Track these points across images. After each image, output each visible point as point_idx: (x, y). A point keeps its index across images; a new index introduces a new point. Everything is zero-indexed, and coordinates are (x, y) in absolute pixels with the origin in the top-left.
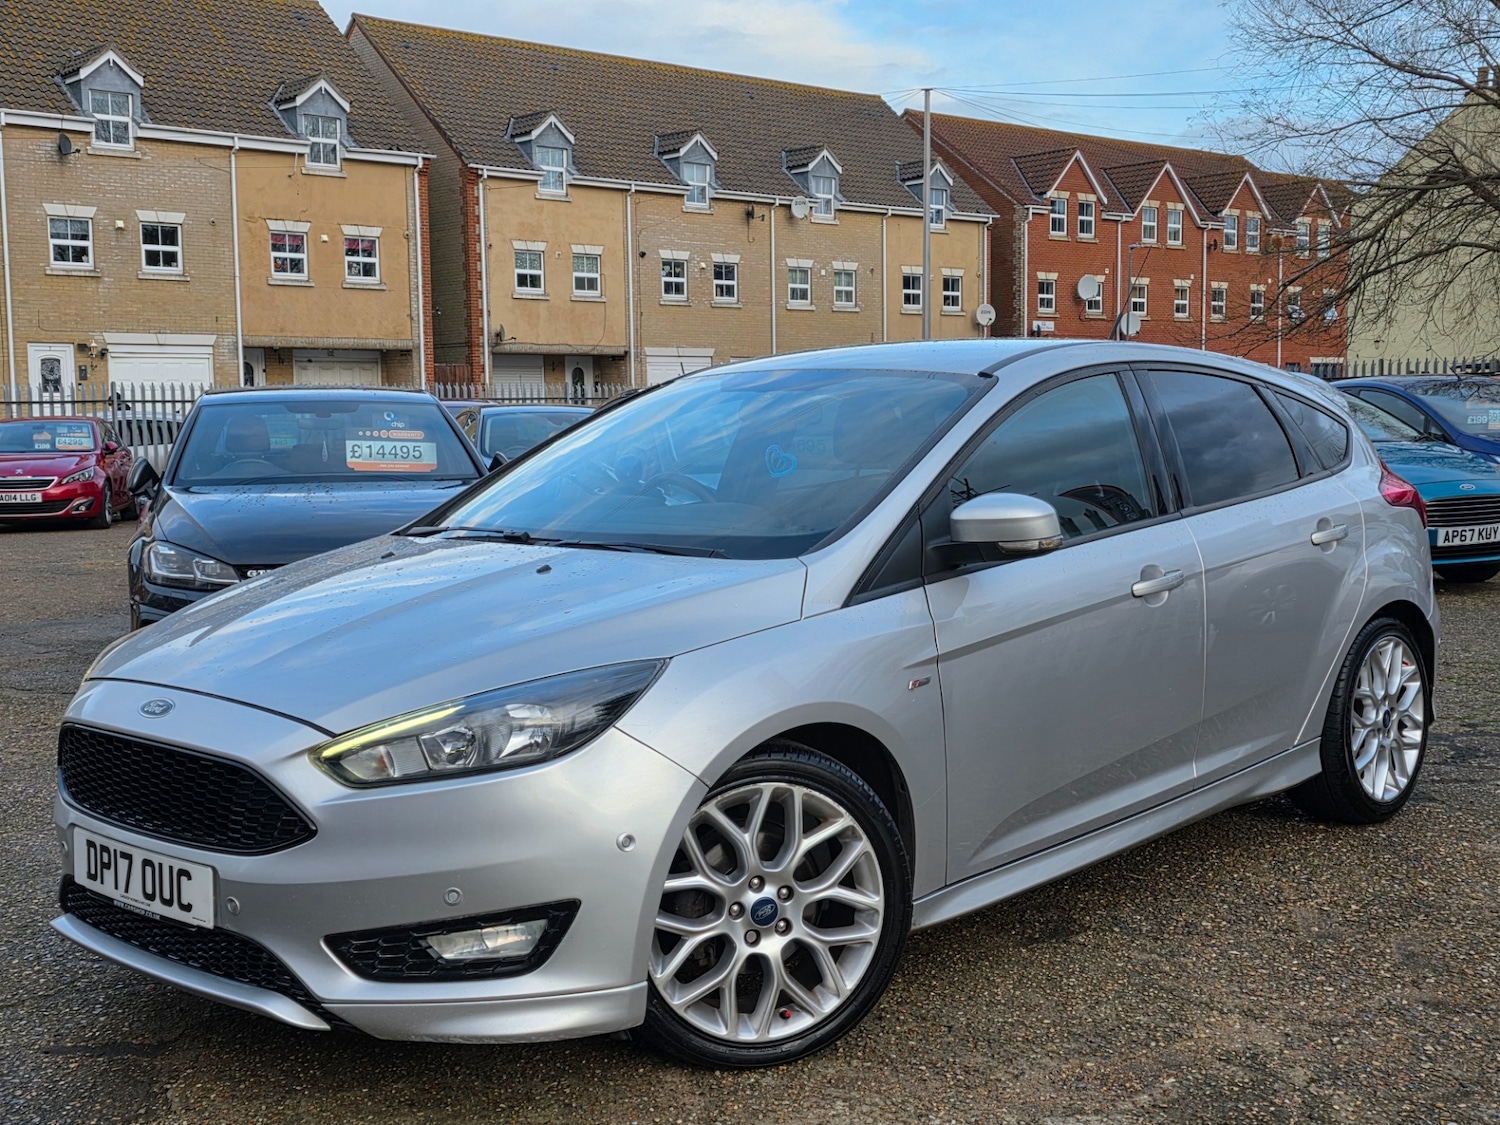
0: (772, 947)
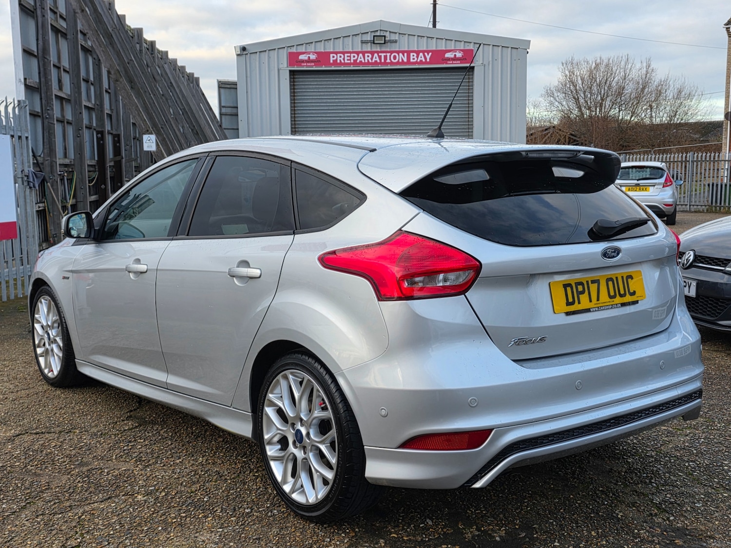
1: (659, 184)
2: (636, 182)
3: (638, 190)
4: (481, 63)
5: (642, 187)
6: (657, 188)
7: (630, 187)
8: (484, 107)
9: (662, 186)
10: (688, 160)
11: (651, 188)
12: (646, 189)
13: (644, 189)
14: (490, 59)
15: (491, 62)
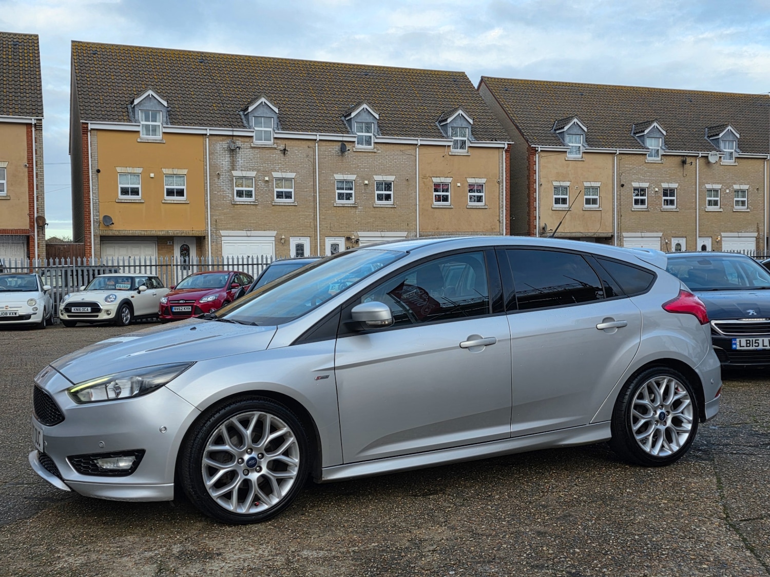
0: (254, 476)
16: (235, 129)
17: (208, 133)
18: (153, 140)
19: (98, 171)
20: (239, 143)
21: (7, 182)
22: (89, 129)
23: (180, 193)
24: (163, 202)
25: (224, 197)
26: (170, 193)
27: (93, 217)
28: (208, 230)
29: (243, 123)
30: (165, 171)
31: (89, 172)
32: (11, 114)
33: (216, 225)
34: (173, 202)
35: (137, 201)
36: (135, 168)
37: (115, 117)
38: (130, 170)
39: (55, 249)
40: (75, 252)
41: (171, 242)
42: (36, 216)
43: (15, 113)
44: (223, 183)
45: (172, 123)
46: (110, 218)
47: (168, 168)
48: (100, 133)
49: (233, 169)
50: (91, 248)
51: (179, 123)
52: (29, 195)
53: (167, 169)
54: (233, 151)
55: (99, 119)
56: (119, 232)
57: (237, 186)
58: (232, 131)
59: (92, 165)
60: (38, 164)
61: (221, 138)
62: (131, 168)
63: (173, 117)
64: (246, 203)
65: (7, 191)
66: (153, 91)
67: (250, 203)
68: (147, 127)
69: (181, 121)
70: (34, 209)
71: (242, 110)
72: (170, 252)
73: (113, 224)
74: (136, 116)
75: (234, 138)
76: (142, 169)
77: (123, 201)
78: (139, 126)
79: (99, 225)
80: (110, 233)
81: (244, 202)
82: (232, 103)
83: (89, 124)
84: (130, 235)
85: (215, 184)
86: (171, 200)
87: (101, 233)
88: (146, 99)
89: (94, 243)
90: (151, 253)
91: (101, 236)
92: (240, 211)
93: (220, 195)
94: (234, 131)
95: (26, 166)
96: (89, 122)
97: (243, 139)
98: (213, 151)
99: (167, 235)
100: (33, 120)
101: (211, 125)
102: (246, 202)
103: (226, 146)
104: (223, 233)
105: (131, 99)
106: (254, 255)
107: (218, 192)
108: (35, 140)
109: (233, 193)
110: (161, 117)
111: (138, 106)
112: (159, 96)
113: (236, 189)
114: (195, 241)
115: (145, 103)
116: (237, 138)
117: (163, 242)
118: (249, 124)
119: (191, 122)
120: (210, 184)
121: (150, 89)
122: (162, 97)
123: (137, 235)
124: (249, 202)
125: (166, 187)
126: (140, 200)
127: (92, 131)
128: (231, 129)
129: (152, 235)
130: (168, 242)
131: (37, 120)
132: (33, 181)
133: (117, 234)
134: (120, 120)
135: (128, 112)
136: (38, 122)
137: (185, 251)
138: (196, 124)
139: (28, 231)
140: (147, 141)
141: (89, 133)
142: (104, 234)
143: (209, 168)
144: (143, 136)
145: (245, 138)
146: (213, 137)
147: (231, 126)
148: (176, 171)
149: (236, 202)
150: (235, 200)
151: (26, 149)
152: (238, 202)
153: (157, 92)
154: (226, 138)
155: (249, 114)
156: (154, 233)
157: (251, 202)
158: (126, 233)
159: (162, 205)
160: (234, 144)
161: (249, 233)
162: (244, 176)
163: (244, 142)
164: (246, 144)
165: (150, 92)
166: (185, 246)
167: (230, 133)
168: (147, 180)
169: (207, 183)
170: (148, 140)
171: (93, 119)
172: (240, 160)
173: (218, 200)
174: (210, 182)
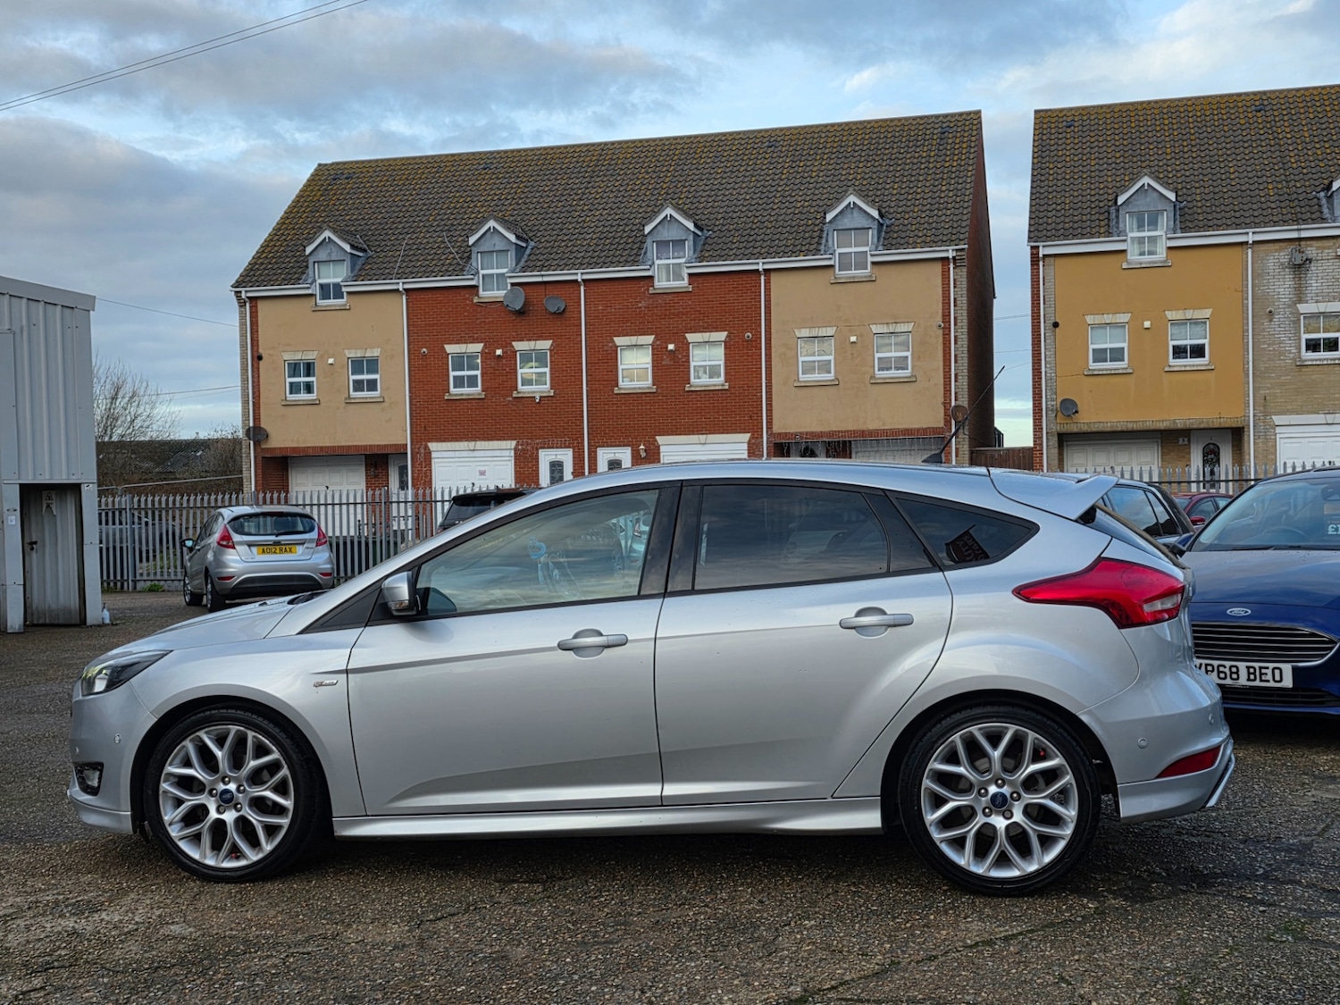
0: (229, 817)
1: (311, 541)
2: (273, 538)
3: (278, 551)
4: (7, 327)
5: (284, 547)
6: (307, 548)
7: (265, 548)
8: (16, 406)
9: (315, 544)
10: (377, 500)
11: (300, 549)
12: (290, 549)
13: (288, 550)
14: (24, 322)
15: (25, 328)
16: (1303, 227)
17: (1250, 238)
18: (1150, 263)
19: (1056, 325)
20: (1311, 251)
21: (912, 354)
22: (1041, 256)
23: (1198, 351)
24: (1167, 369)
25: (1281, 353)
26: (1179, 352)
27: (1046, 402)
28: (1249, 416)
29: (1321, 212)
30: (1170, 315)
31: (1040, 328)
32: (918, 245)
33: (1265, 406)
34: (1183, 369)
35: (1121, 371)
36: (1118, 315)
37: (1084, 232)
38: (1108, 318)
39: (986, 457)
40: (1016, 462)
41: (1186, 439)
42: (953, 404)
43: (925, 244)
44: (1278, 328)
45: (1183, 230)
46: (1073, 403)
47: (1176, 310)
48: (1058, 261)
49: (1300, 301)
50: (1042, 454)
51: (1198, 228)
52: (944, 372)
53: (1174, 312)
54: (1300, 268)
55: (1058, 237)
56: (1089, 427)
57: (1307, 332)
58: (1298, 230)
59: (1044, 315)
60: (958, 321)
61: (1277, 246)
62: (1111, 316)
63: (1186, 219)
64: (1325, 362)
65: (912, 369)
66: (1152, 178)
67: (1332, 362)
68: (1141, 241)
69: (1201, 224)
70: (950, 394)
71: (1323, 190)
72: (1184, 457)
73: (1077, 412)
74: (1121, 225)
75: (1302, 243)
76: (1130, 314)
77: (1096, 373)
78: (1125, 241)
79: (1056, 416)
80: (1075, 429)
81: (1320, 360)
82: (1306, 178)
83: (1041, 248)
84: (1109, 429)
85: (1264, 331)
86: (1181, 366)
87: (1058, 429)
88: (1139, 192)
89: (1047, 446)
90: (1149, 460)
91: (1059, 434)
92: (1314, 377)
93: (1274, 350)
94: (1301, 229)
95: (940, 326)
96: (1041, 244)
97: (1319, 244)
98: (1260, 272)
99: (1172, 427)
100: (950, 251)
101: (1257, 225)
102: (1325, 359)
103: (1285, 260)
104: (1277, 419)
105: (1326, 182)
106: (1315, 460)
107: (1269, 345)
108: (955, 283)
109: (1300, 346)
110: (1165, 220)
111: (1124, 207)
112: (1161, 185)
113: (1305, 337)
114: (1230, 436)
115: (1135, 200)
116: (1308, 243)
117: (1171, 440)
118: (1333, 214)
119: (1219, 222)
120: (1253, 331)
121: (1146, 174)
122: (1166, 185)
123: (1119, 429)
124: (1331, 360)
125: (1172, 343)
126: (1126, 369)
127: (1047, 259)
128: (1296, 227)
129: (1145, 428)
130: (1181, 439)
131: (957, 250)
132: (950, 350)
133: (1085, 428)
134: (1092, 236)
135: (1109, 220)
136: (959, 254)
137: (1211, 457)
138: (1228, 226)
139: (942, 430)
140: (1138, 266)
141: (1041, 263)
142: (1064, 430)
143: (1253, 303)
144: (1134, 257)
145: (1324, 241)
146: (1261, 245)
147: (1297, 221)
148: (1189, 314)
149: (1305, 361)
150: (1304, 358)
151: (941, 299)
152: (1308, 360)
153: (1158, 178)
154: (1286, 244)
155: (1335, 194)
156: (1150, 426)
157: (1335, 359)
158: (1101, 428)
159: (1164, 374)
160: (1301, 255)
161: (1330, 418)
162: (1321, 311)
163: (1325, 248)
164: (1327, 251)
165: (1146, 180)
166: (1212, 447)
167: (1294, 235)
168: (1137, 334)
169: (1248, 330)
170: (1141, 264)
171: (1048, 238)
172: (1314, 283)
173: (1270, 360)
174: (1253, 329)
